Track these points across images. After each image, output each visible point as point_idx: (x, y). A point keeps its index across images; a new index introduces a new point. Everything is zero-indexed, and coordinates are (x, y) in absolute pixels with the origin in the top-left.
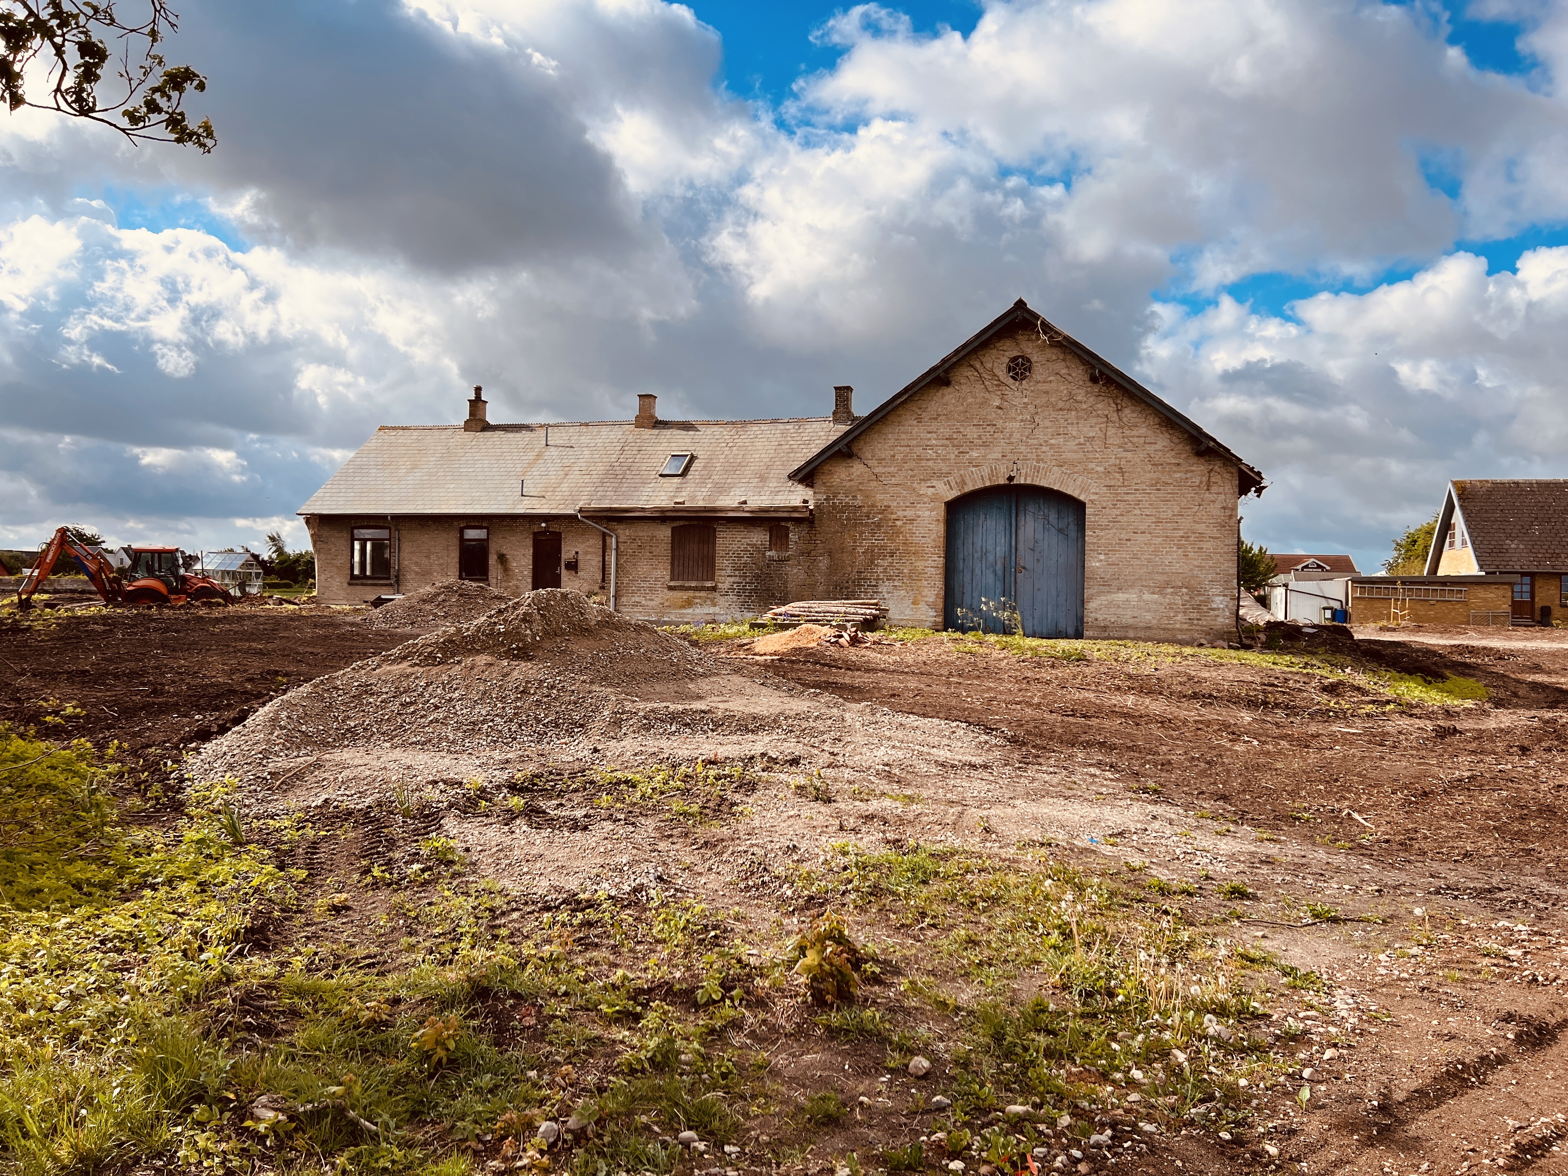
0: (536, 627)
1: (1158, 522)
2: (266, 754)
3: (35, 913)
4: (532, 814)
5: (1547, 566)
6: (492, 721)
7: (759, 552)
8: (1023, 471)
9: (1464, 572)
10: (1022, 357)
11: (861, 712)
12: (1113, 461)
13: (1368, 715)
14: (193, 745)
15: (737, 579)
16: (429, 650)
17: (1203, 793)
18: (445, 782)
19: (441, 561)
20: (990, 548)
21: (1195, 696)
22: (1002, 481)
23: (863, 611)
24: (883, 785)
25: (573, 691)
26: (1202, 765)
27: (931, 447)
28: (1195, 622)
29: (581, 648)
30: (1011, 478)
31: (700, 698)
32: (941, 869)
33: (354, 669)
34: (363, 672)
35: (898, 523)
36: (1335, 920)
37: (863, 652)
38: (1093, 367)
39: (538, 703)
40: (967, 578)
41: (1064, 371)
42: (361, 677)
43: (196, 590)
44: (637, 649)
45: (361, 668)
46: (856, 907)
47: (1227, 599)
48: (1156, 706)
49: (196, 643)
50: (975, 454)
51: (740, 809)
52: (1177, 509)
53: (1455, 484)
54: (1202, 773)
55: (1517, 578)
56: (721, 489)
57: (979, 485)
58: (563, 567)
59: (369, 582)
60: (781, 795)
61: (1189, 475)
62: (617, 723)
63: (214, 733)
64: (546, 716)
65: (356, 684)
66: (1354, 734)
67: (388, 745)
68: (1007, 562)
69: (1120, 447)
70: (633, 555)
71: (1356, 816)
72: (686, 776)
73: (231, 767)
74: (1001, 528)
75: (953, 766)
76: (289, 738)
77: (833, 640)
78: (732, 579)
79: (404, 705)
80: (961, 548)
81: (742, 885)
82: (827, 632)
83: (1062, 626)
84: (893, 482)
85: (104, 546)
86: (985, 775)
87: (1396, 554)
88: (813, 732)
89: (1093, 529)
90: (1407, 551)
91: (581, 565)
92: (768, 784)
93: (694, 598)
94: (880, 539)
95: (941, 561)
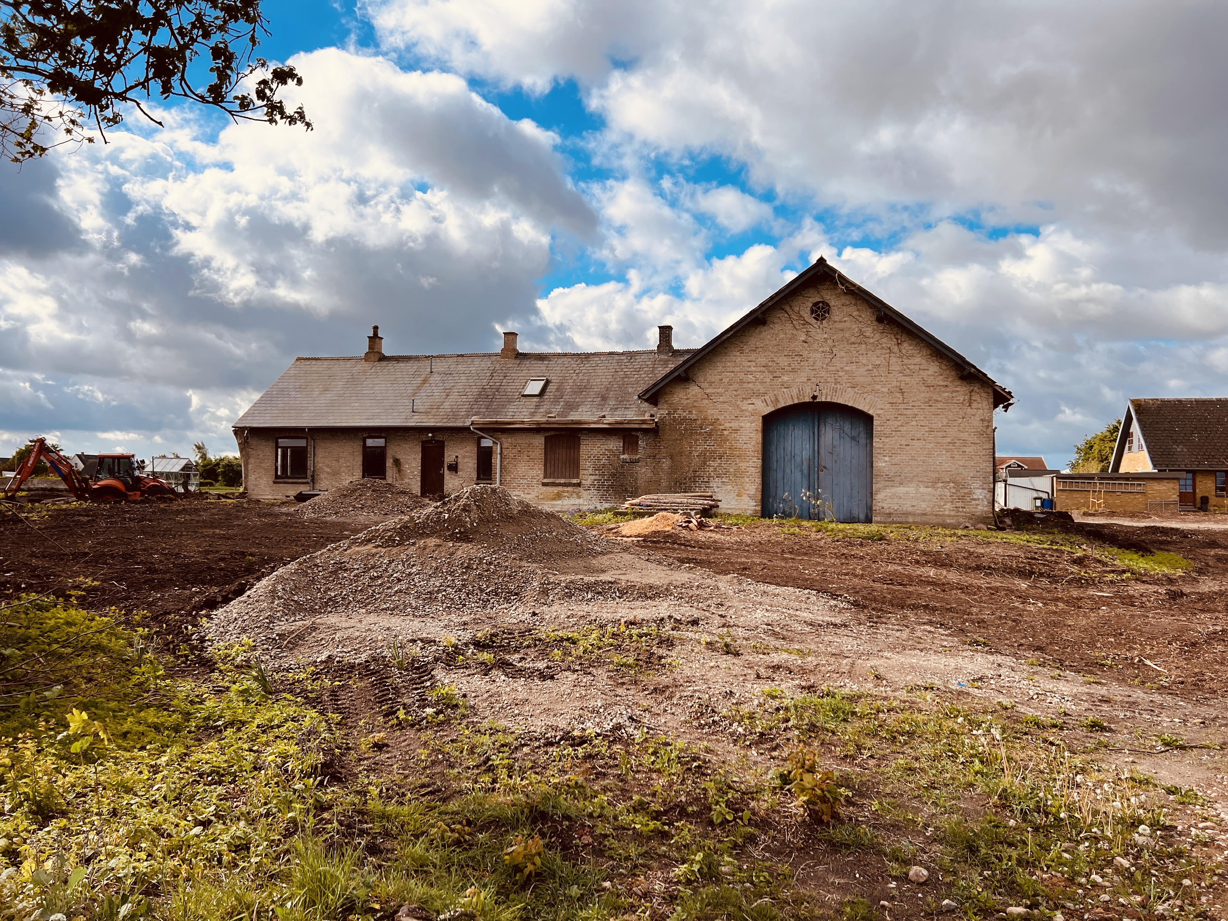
0: (472, 515)
1: (931, 431)
2: (271, 619)
3: (136, 753)
4: (503, 665)
5: (1206, 465)
6: (445, 591)
7: (615, 455)
8: (824, 392)
9: (1140, 470)
10: (823, 302)
11: (730, 582)
12: (895, 383)
13: (1111, 582)
14: (203, 612)
15: (597, 477)
16: (389, 534)
17: (1021, 645)
18: (422, 640)
19: (348, 464)
20: (798, 452)
21: (978, 568)
22: (807, 399)
23: (701, 502)
24: (773, 642)
25: (507, 567)
26: (1010, 622)
27: (751, 373)
28: (961, 509)
29: (508, 531)
30: (814, 397)
31: (603, 571)
32: (857, 710)
33: (329, 550)
34: (337, 552)
35: (726, 433)
36: (1183, 748)
37: (709, 534)
38: (879, 310)
39: (480, 576)
40: (780, 475)
41: (855, 313)
42: (335, 556)
43: (149, 488)
44: (550, 532)
45: (335, 549)
46: (800, 741)
47: (986, 491)
48: (952, 576)
49: (170, 530)
50: (785, 378)
51: (669, 660)
52: (945, 421)
53: (1133, 401)
54: (1012, 629)
55: (1184, 475)
56: (571, 406)
57: (790, 403)
58: (446, 468)
59: (290, 481)
60: (696, 650)
61: (954, 394)
62: (545, 592)
63: (219, 602)
64: (488, 587)
65: (332, 562)
66: (1107, 597)
67: (364, 611)
68: (812, 463)
69: (901, 372)
70: (514, 458)
71: (1148, 662)
72: (613, 634)
73: (244, 630)
74: (806, 436)
75: (820, 625)
76: (286, 605)
77: (684, 525)
78: (593, 477)
79: (373, 579)
80: (775, 453)
81: (695, 723)
82: (678, 518)
83: (855, 512)
84: (721, 400)
85: (62, 453)
86: (846, 632)
87: (1077, 456)
88: (698, 599)
89: (880, 437)
90: (1086, 454)
91: (460, 467)
92: (683, 642)
93: (564, 492)
94: (710, 446)
95: (759, 463)
